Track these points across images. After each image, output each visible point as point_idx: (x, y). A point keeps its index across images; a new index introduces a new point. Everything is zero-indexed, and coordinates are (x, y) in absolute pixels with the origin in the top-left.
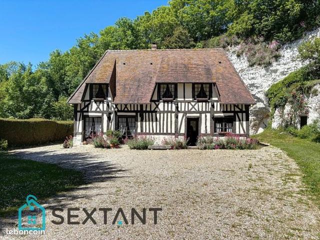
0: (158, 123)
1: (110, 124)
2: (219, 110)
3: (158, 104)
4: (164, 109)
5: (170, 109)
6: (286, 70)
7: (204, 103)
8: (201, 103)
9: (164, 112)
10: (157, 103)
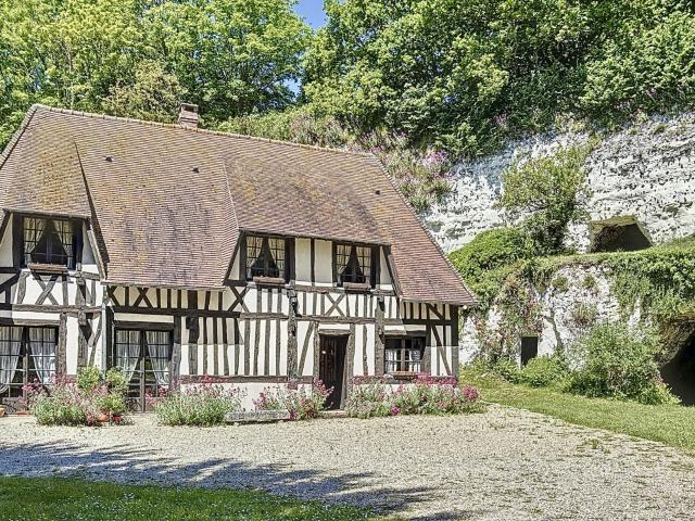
0: (242, 348)
1: (90, 350)
2: (394, 316)
3: (244, 292)
4: (259, 307)
5: (275, 310)
6: (459, 226)
7: (361, 297)
8: (354, 296)
9: (259, 316)
10: (240, 290)
